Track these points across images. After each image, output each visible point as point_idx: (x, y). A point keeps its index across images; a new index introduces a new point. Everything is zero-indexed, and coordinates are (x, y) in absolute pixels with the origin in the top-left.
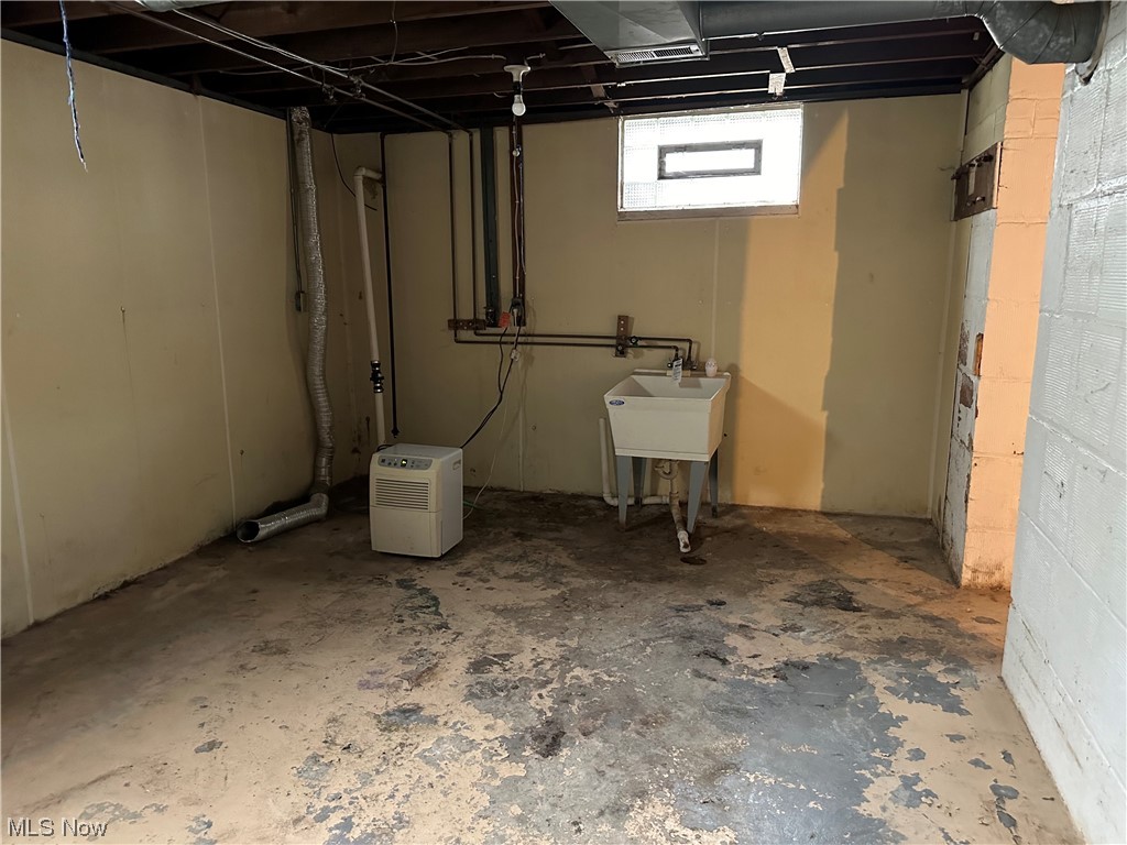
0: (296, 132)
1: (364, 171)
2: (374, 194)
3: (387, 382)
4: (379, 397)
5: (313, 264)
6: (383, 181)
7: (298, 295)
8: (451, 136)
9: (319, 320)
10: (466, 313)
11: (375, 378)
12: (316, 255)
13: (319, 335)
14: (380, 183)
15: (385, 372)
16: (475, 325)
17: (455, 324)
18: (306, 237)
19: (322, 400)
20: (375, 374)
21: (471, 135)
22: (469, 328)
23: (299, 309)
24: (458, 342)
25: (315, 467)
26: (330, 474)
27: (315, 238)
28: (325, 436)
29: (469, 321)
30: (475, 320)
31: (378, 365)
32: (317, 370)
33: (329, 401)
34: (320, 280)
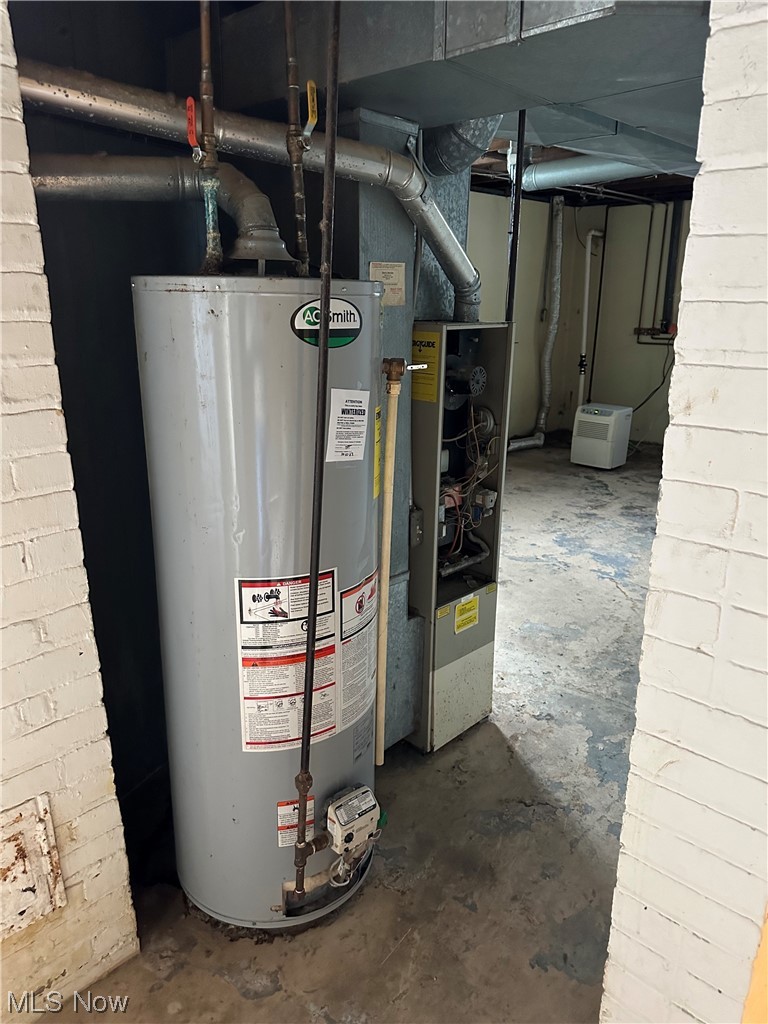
0: (555, 210)
1: (593, 232)
2: (597, 246)
3: (589, 368)
4: (582, 377)
5: (554, 293)
6: (604, 237)
7: (542, 312)
8: (653, 207)
9: (553, 328)
10: (647, 324)
11: (581, 365)
12: (557, 287)
13: (552, 337)
14: (603, 238)
15: (588, 362)
16: (652, 332)
17: (639, 331)
18: (553, 275)
19: (547, 377)
20: (582, 361)
21: (667, 205)
22: (648, 334)
23: (542, 320)
24: (639, 343)
25: (538, 419)
26: (546, 424)
27: (558, 276)
28: (546, 400)
29: (649, 329)
30: (653, 329)
31: (585, 357)
32: (547, 358)
33: (551, 378)
34: (557, 302)
